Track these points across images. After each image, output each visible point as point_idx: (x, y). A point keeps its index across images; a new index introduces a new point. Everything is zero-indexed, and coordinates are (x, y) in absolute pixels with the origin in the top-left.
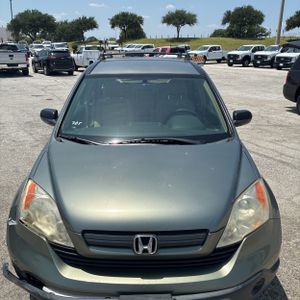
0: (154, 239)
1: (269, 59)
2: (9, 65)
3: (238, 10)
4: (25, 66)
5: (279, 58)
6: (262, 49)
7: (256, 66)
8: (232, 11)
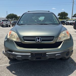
0: (40, 38)
1: (70, 23)
2: (6, 24)
3: (62, 13)
4: (10, 25)
5: (72, 23)
6: (68, 21)
7: (67, 25)
8: (60, 13)
